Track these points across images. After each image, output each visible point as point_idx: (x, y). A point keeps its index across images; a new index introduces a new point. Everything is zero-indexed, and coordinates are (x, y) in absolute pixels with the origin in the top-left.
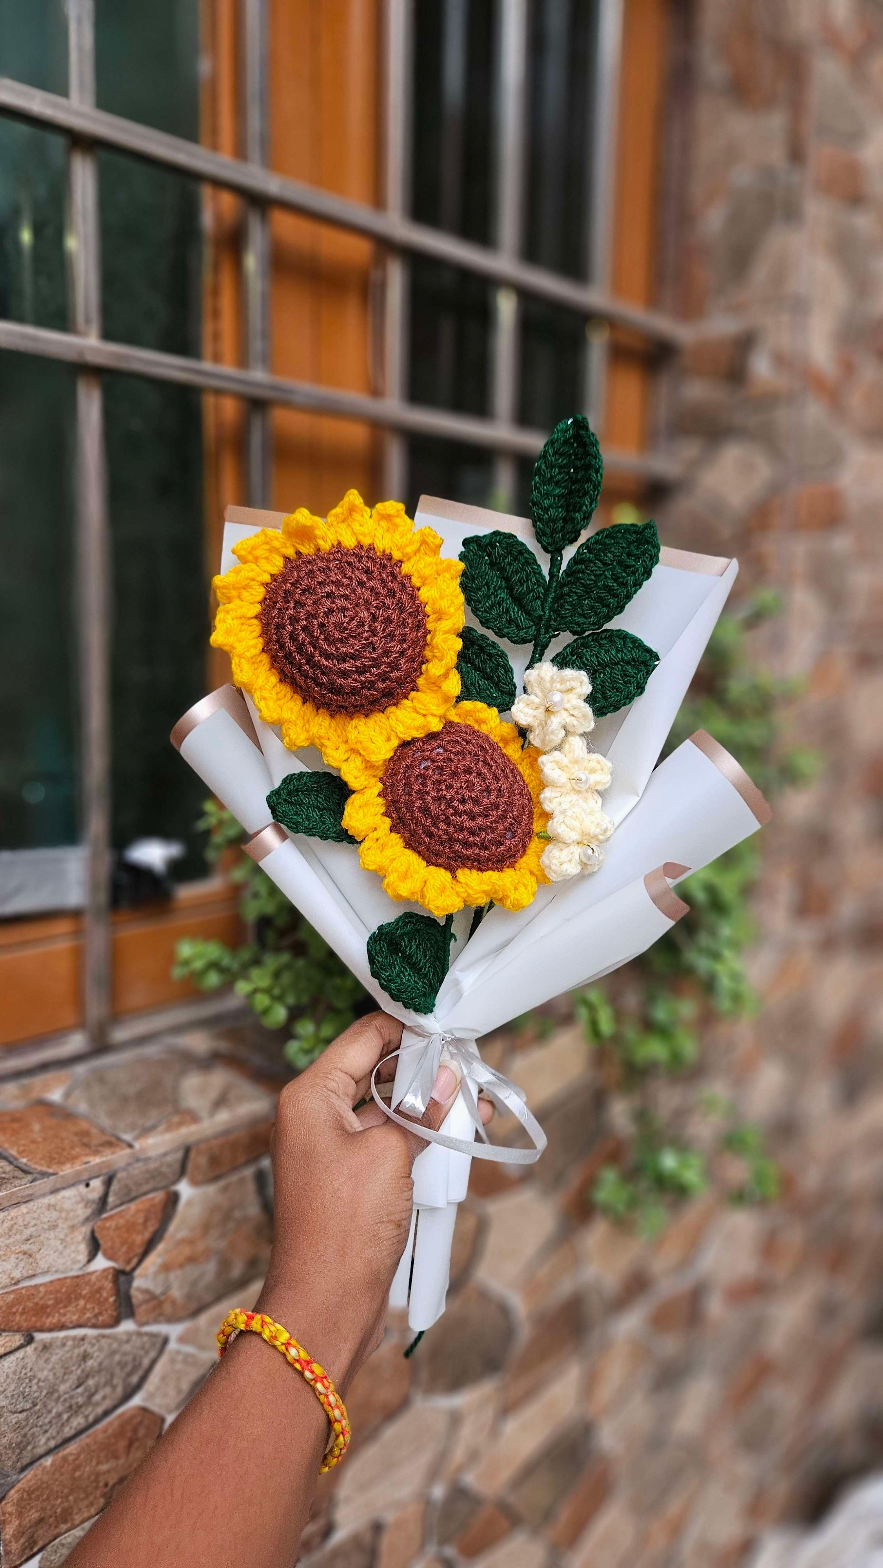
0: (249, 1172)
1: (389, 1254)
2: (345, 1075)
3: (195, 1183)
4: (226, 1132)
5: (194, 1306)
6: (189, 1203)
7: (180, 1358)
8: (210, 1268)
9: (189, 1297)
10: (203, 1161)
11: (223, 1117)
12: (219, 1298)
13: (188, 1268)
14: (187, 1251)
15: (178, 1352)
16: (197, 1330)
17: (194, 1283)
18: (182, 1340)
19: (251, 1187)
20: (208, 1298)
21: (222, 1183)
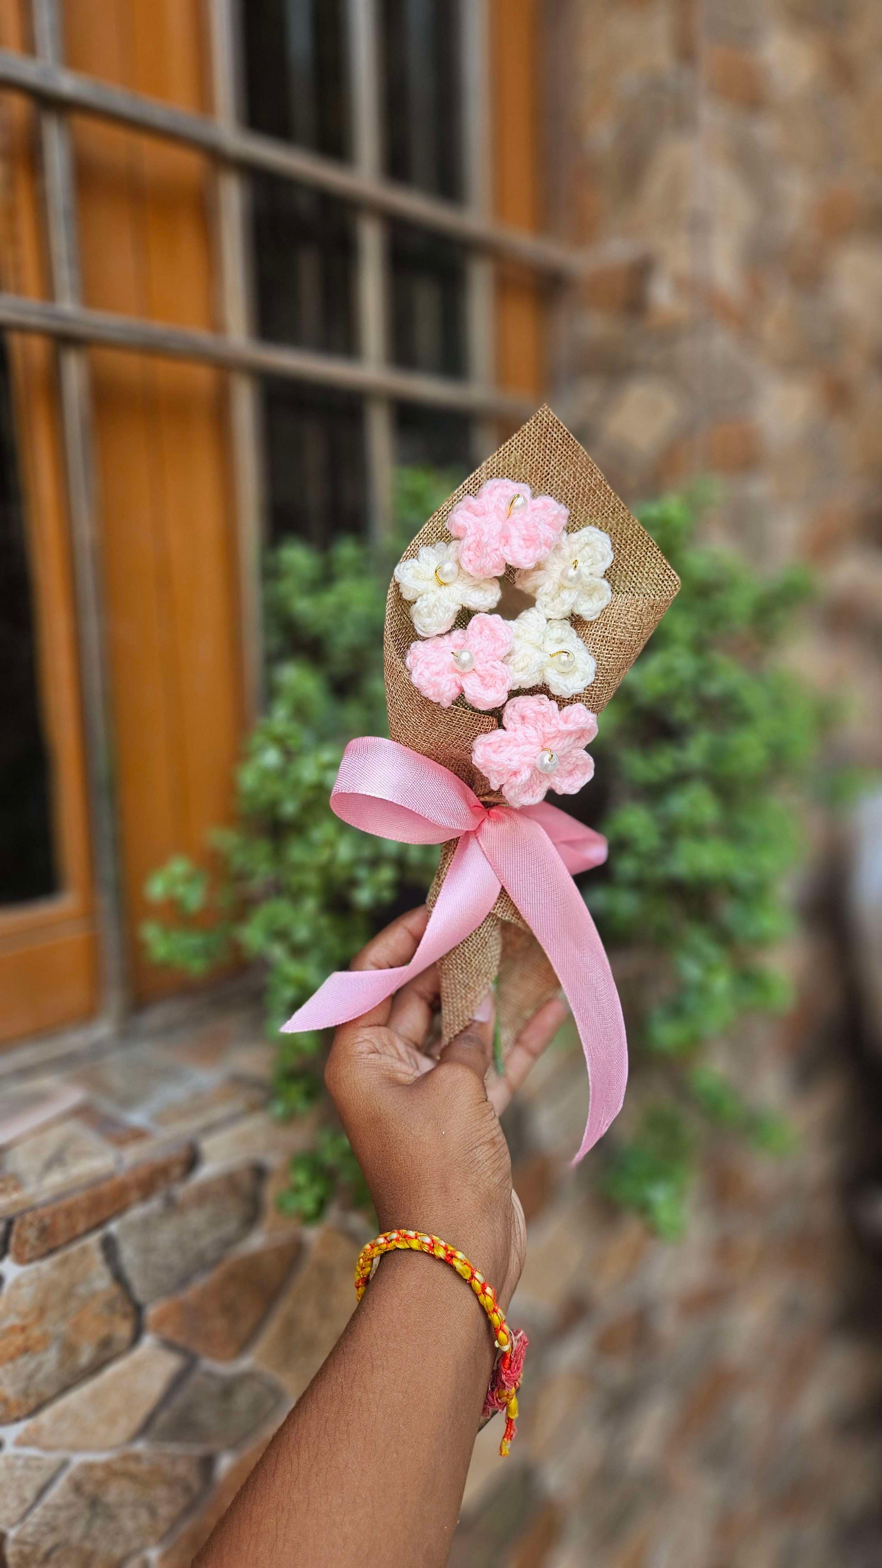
0: (93, 1240)
1: (493, 1173)
2: (371, 1028)
3: (21, 1260)
4: (59, 1197)
5: (32, 1402)
6: (17, 1285)
7: (20, 1463)
8: (51, 1357)
9: (26, 1393)
10: (31, 1234)
11: (56, 1179)
12: (65, 1389)
13: (22, 1361)
14: (19, 1340)
15: (17, 1457)
16: (38, 1430)
17: (30, 1377)
18: (20, 1442)
19: (98, 1257)
20: (49, 1391)
21: (56, 1258)
